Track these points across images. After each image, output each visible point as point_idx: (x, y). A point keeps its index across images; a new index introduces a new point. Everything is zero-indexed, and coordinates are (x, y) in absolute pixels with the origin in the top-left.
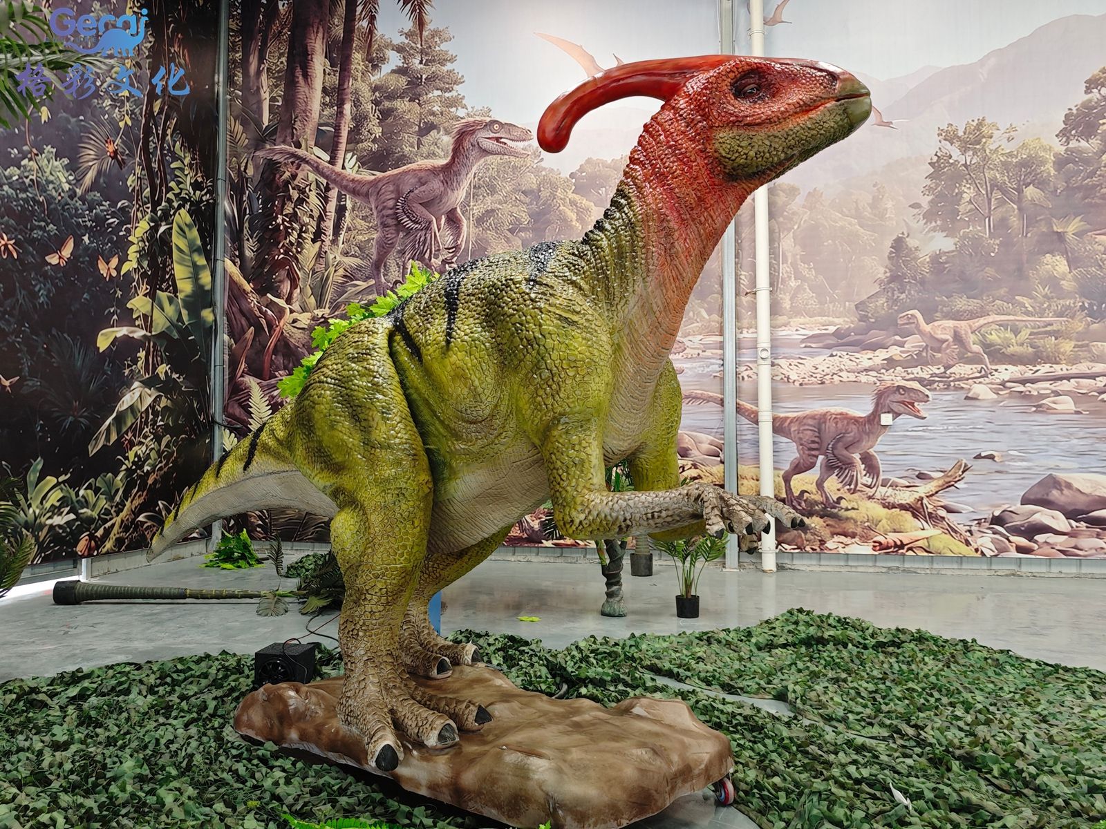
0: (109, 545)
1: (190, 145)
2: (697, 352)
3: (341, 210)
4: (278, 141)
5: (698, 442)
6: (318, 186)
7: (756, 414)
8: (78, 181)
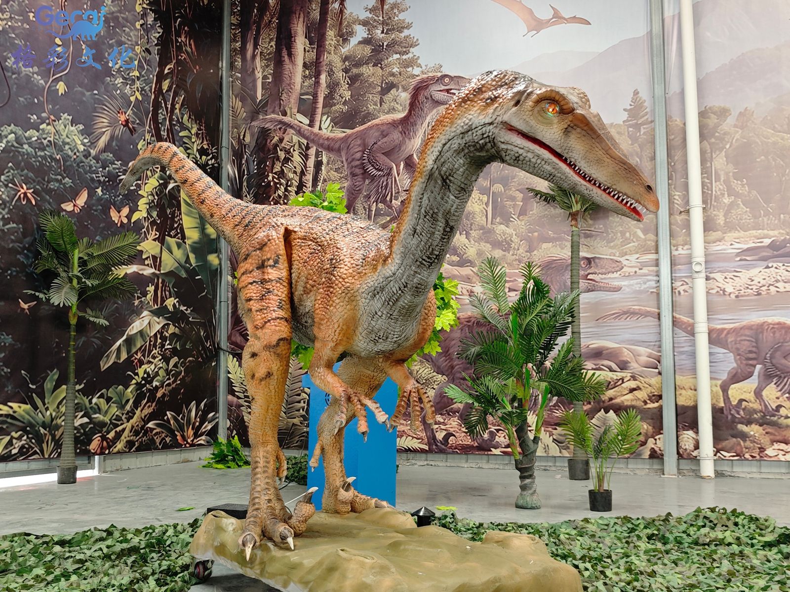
0: (120, 446)
1: (197, 117)
2: (634, 270)
3: (318, 165)
4: (269, 111)
5: (636, 355)
6: (300, 146)
7: (692, 326)
8: (92, 143)
